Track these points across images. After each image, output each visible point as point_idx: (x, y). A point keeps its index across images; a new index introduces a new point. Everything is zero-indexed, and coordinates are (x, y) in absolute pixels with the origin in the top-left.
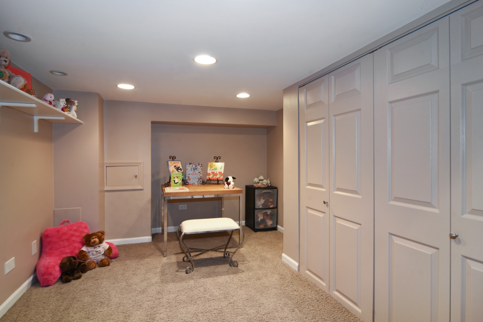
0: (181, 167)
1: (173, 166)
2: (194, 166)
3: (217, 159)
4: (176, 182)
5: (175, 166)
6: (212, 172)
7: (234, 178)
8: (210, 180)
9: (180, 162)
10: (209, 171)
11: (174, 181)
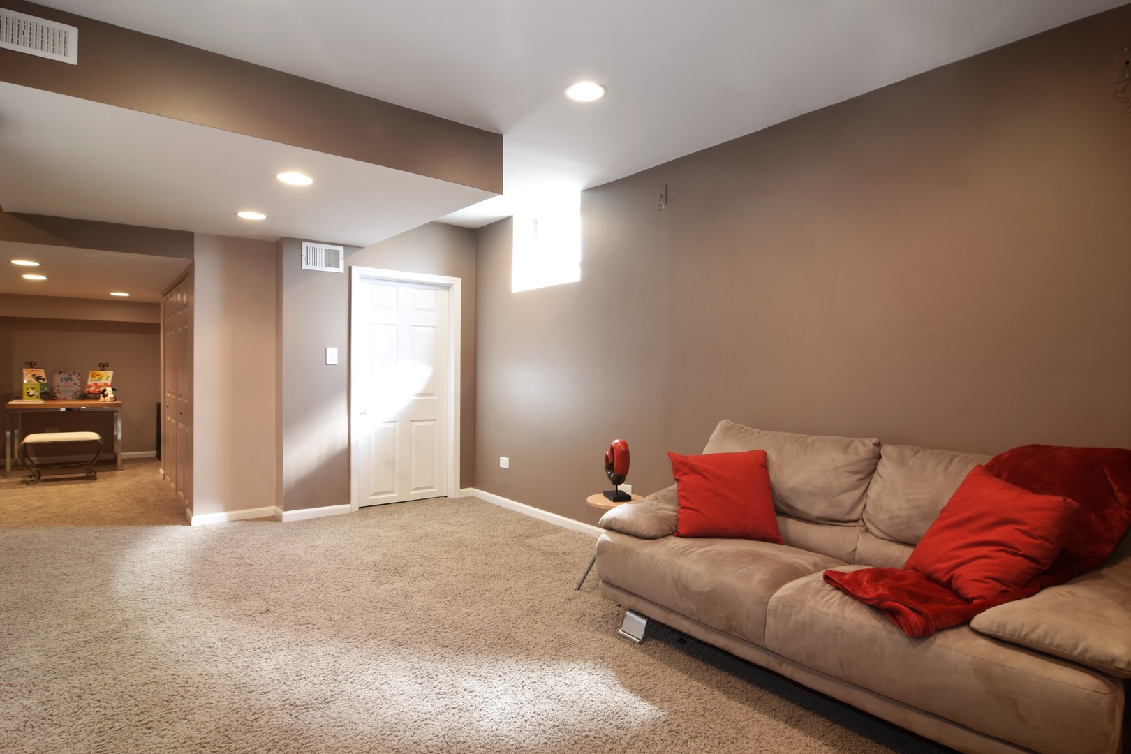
0: (44, 376)
1: (30, 375)
2: (67, 376)
3: (103, 367)
4: (30, 394)
5: (33, 375)
6: (95, 384)
7: (113, 390)
8: (89, 393)
9: (43, 370)
10: (90, 382)
11: (28, 393)
